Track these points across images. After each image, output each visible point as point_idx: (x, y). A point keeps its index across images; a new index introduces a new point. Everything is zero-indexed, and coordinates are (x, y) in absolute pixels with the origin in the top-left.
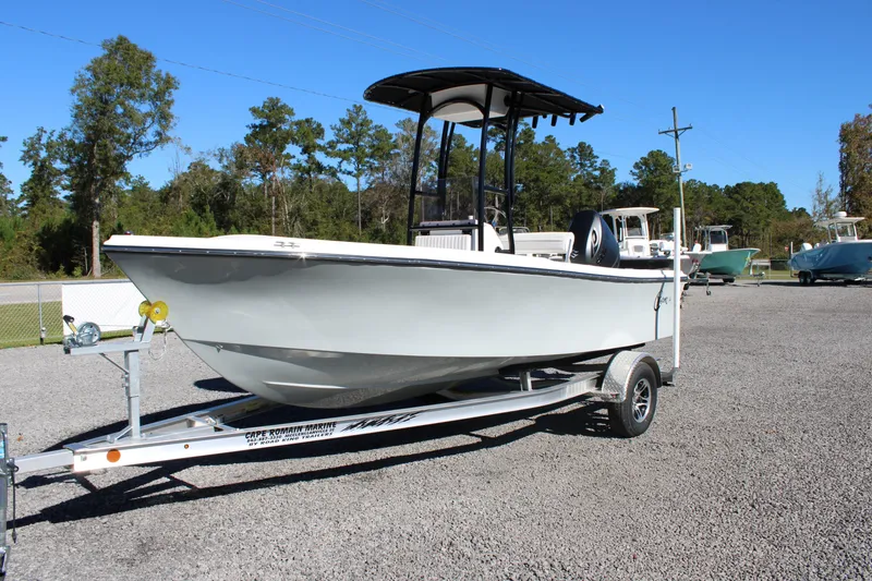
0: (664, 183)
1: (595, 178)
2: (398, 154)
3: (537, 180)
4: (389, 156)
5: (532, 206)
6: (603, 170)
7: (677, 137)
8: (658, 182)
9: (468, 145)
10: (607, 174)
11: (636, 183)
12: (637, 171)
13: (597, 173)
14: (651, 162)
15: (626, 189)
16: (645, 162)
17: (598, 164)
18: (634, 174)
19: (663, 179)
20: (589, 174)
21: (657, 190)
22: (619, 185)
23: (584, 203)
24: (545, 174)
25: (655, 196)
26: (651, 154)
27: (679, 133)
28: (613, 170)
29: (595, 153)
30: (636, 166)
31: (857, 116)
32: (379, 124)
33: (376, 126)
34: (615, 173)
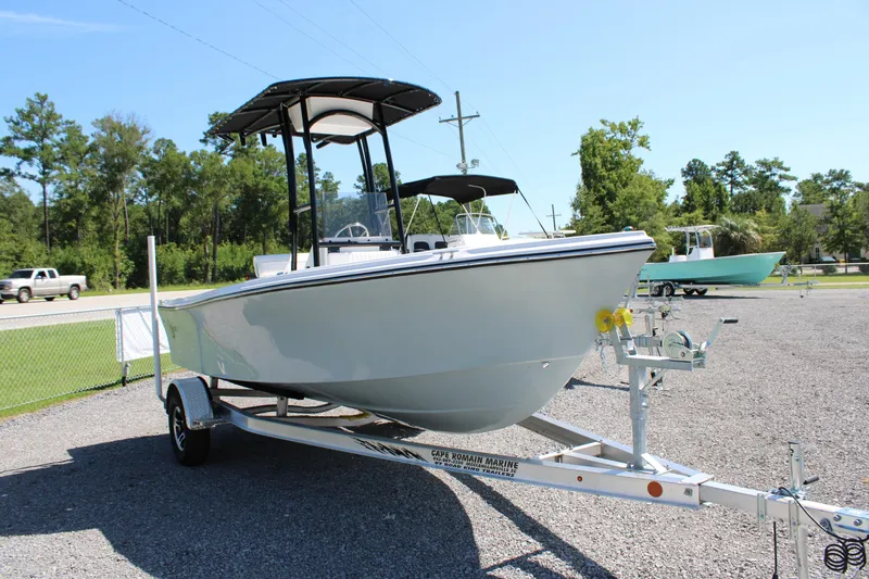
1: (317, 192)
6: (325, 184)
10: (329, 187)
11: (358, 197)
12: (361, 184)
13: (319, 187)
15: (348, 204)
17: (322, 176)
18: (358, 187)
22: (341, 200)
28: (337, 183)
29: (317, 165)
31: (591, 130)
32: (71, 120)
33: (67, 122)
34: (339, 186)
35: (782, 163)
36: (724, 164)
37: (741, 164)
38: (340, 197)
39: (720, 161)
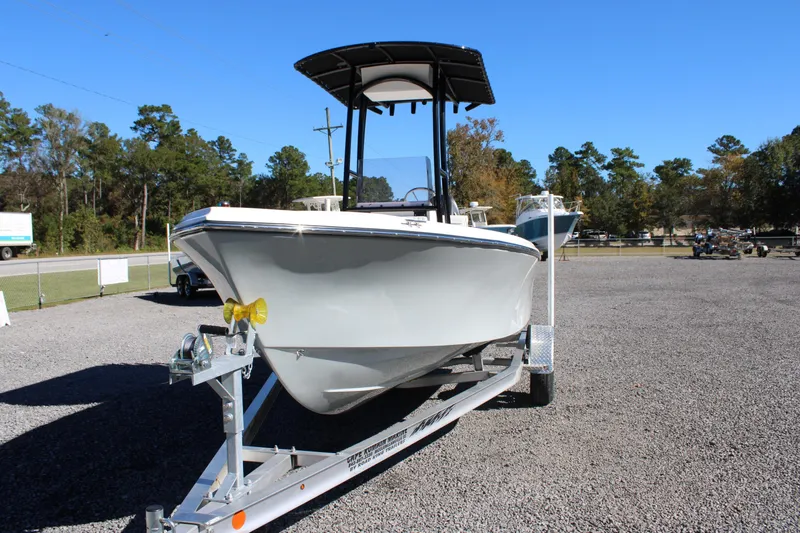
0: (296, 176)
1: (233, 169)
2: (37, 140)
3: (185, 170)
4: (27, 141)
5: (179, 195)
6: (240, 163)
7: (329, 134)
8: (291, 175)
9: (111, 134)
10: (244, 166)
11: (270, 175)
12: (272, 164)
13: (235, 165)
14: (284, 156)
15: (261, 180)
16: (279, 156)
17: (236, 156)
18: (269, 167)
19: (296, 171)
20: (228, 165)
21: (291, 182)
22: (255, 177)
23: (224, 192)
24: (193, 165)
25: (288, 187)
26: (284, 149)
27: (331, 130)
28: (251, 163)
29: (233, 147)
30: (271, 159)
31: (458, 125)
32: (19, 108)
33: (15, 110)
34: (252, 165)
35: (632, 151)
36: (581, 152)
37: (595, 152)
38: (253, 174)
39: (578, 150)
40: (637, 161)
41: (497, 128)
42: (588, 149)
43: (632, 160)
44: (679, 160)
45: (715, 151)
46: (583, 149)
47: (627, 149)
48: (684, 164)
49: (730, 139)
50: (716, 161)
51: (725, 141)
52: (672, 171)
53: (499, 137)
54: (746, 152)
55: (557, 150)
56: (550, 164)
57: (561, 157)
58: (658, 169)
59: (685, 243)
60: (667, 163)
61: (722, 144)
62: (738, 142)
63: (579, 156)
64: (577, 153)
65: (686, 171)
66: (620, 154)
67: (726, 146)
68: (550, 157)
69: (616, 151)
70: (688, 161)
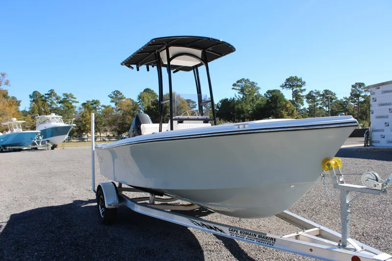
40: (75, 100)
41: (6, 79)
42: (52, 93)
43: (73, 99)
44: (94, 100)
45: (112, 97)
46: (49, 93)
47: (71, 94)
48: (96, 102)
49: (118, 92)
50: (112, 102)
51: (116, 93)
52: (90, 106)
53: (7, 83)
54: (124, 98)
55: (34, 92)
56: (30, 99)
57: (36, 96)
58: (84, 104)
59: (107, 139)
60: (88, 102)
61: (114, 94)
62: (121, 93)
63: (47, 96)
64: (45, 94)
65: (97, 106)
66: (67, 96)
67: (116, 95)
68: (30, 96)
69: (65, 94)
70: (99, 101)
